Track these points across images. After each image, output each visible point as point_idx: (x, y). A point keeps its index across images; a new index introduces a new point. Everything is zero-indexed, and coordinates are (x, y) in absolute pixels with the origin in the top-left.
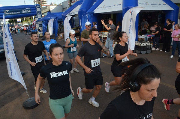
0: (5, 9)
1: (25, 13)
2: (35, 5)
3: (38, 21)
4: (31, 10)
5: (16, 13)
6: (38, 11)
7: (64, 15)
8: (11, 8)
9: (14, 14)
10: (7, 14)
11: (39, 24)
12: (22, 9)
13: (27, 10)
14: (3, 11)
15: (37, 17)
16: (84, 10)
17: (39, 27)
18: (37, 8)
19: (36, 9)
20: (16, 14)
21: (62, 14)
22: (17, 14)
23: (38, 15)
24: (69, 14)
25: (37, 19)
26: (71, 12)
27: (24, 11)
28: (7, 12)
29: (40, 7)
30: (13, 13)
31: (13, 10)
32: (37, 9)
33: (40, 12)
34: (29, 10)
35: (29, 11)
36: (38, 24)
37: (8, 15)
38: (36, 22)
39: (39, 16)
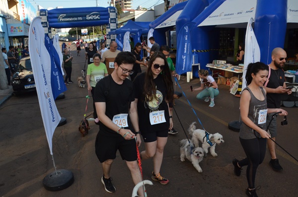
0: (59, 12)
1: (91, 20)
2: (107, 8)
3: (109, 34)
4: (101, 15)
5: (76, 19)
6: (111, 17)
7: (153, 26)
8: (69, 12)
9: (73, 21)
11: (112, 38)
12: (86, 13)
13: (93, 15)
14: (56, 15)
15: (109, 28)
16: (186, 19)
18: (110, 12)
19: (109, 14)
20: (75, 21)
21: (150, 25)
22: (78, 20)
23: (111, 24)
24: (161, 25)
25: (109, 30)
26: (165, 22)
27: (90, 16)
28: (63, 18)
29: (115, 12)
30: (71, 19)
31: (72, 14)
32: (111, 14)
33: (115, 19)
34: (97, 15)
35: (97, 17)
36: (110, 38)
37: (64, 21)
38: (107, 35)
39: (113, 26)
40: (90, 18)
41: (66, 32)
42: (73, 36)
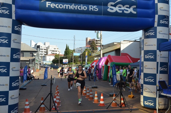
1: (116, 13)
4: (139, 6)
5: (83, 8)
6: (160, 13)
10: (53, 5)
11: (159, 60)
15: (155, 36)
17: (161, 72)
19: (154, 7)
22: (88, 12)
23: (159, 29)
27: (115, 6)
35: (131, 10)
37: (55, 10)
39: (161, 32)
40: (116, 9)
41: (50, 61)
42: (55, 65)
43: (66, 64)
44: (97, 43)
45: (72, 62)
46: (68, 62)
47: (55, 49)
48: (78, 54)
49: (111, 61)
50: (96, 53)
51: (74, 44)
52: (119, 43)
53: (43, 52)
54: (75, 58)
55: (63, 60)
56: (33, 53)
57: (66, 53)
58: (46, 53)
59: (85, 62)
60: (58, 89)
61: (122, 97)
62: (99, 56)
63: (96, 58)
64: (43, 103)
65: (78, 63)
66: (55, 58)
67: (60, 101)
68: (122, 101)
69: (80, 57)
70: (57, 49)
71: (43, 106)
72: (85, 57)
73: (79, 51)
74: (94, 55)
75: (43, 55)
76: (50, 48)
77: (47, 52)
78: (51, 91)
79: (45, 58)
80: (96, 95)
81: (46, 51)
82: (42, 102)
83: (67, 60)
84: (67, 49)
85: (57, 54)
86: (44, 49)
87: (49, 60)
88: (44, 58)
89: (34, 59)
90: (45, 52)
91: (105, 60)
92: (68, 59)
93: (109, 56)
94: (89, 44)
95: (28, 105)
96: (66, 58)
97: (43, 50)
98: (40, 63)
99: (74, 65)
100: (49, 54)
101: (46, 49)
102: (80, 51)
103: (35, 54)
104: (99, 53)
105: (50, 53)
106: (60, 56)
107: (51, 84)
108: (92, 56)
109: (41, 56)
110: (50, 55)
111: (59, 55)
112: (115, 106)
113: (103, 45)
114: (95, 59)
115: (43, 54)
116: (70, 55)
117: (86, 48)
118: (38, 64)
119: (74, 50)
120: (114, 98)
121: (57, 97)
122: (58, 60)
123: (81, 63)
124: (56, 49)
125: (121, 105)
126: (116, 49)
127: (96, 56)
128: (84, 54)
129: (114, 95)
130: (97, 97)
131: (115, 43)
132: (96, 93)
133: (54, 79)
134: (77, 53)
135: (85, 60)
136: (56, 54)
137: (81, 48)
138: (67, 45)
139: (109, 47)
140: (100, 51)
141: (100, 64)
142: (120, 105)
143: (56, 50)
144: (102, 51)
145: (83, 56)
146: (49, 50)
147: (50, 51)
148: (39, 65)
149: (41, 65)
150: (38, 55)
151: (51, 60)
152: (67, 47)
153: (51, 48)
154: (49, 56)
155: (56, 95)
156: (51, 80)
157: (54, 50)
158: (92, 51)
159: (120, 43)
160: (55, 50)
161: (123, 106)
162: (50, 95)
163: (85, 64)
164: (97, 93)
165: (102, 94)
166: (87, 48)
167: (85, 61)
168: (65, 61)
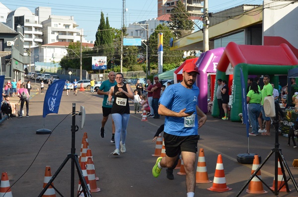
41: (54, 63)
42: (70, 73)
43: (102, 72)
44: (190, 8)
45: (118, 63)
46: (106, 64)
47: (67, 26)
48: (137, 42)
49: (238, 60)
50: (189, 38)
51: (124, 11)
52: (259, 6)
53: (34, 36)
54: (128, 52)
55: (93, 58)
56: (5, 39)
57: (102, 39)
58: (41, 40)
59: (155, 66)
60: (87, 144)
61: (279, 166)
62: (200, 45)
63: (189, 52)
64: (50, 185)
65: (136, 66)
66: (70, 54)
67: (98, 179)
68: (280, 178)
69: (141, 49)
70: (74, 27)
71: (50, 191)
72: (157, 50)
73: (139, 32)
74: (182, 42)
75: (34, 45)
76: (53, 23)
77: (44, 37)
78: (73, 150)
79: (40, 54)
80: (201, 159)
81: (41, 33)
82: (47, 180)
83: (104, 59)
84: (103, 26)
85: (75, 41)
86: (36, 28)
87: (52, 59)
88: (37, 54)
89: (9, 57)
90: (39, 36)
91: (220, 58)
92: (106, 55)
93: (231, 46)
94: (168, 11)
95: (8, 190)
96: (100, 53)
97: (33, 32)
98: (26, 70)
99: (126, 72)
100: (50, 41)
101: (41, 26)
102: (142, 31)
103: (11, 43)
104: (200, 37)
105: (52, 38)
106: (83, 48)
107: (74, 129)
108: (176, 47)
109: (27, 50)
110: (54, 45)
111: (79, 44)
112: (258, 192)
113: (210, 15)
114: (186, 54)
115: (34, 43)
116: (113, 45)
117: (159, 23)
118: (19, 71)
119: (124, 30)
120: (255, 167)
121: (90, 167)
122: (77, 61)
123: (144, 67)
124: (71, 27)
125: (276, 188)
126: (248, 24)
127: (188, 48)
128: (154, 42)
129: (256, 160)
130: (205, 164)
131: (246, 8)
132: (201, 153)
133: (80, 114)
134: (134, 39)
135: (155, 60)
136: (72, 41)
137: (143, 22)
138: (102, 15)
139: (230, 17)
140: (203, 30)
141: (204, 70)
142: (273, 188)
143: (71, 29)
144: (207, 32)
145: (150, 47)
146: (50, 30)
147: (53, 32)
148: (22, 74)
149: (29, 75)
150: (19, 44)
151: (58, 60)
152: (102, 20)
153: (57, 24)
154: (52, 49)
155: (85, 159)
156: (74, 118)
157: (64, 29)
158: (178, 33)
159: (261, 8)
160: (67, 30)
161: (284, 190)
162: (70, 159)
163: (155, 71)
164: (204, 156)
165: (219, 156)
166: (161, 23)
167: (157, 62)
168: (96, 61)
